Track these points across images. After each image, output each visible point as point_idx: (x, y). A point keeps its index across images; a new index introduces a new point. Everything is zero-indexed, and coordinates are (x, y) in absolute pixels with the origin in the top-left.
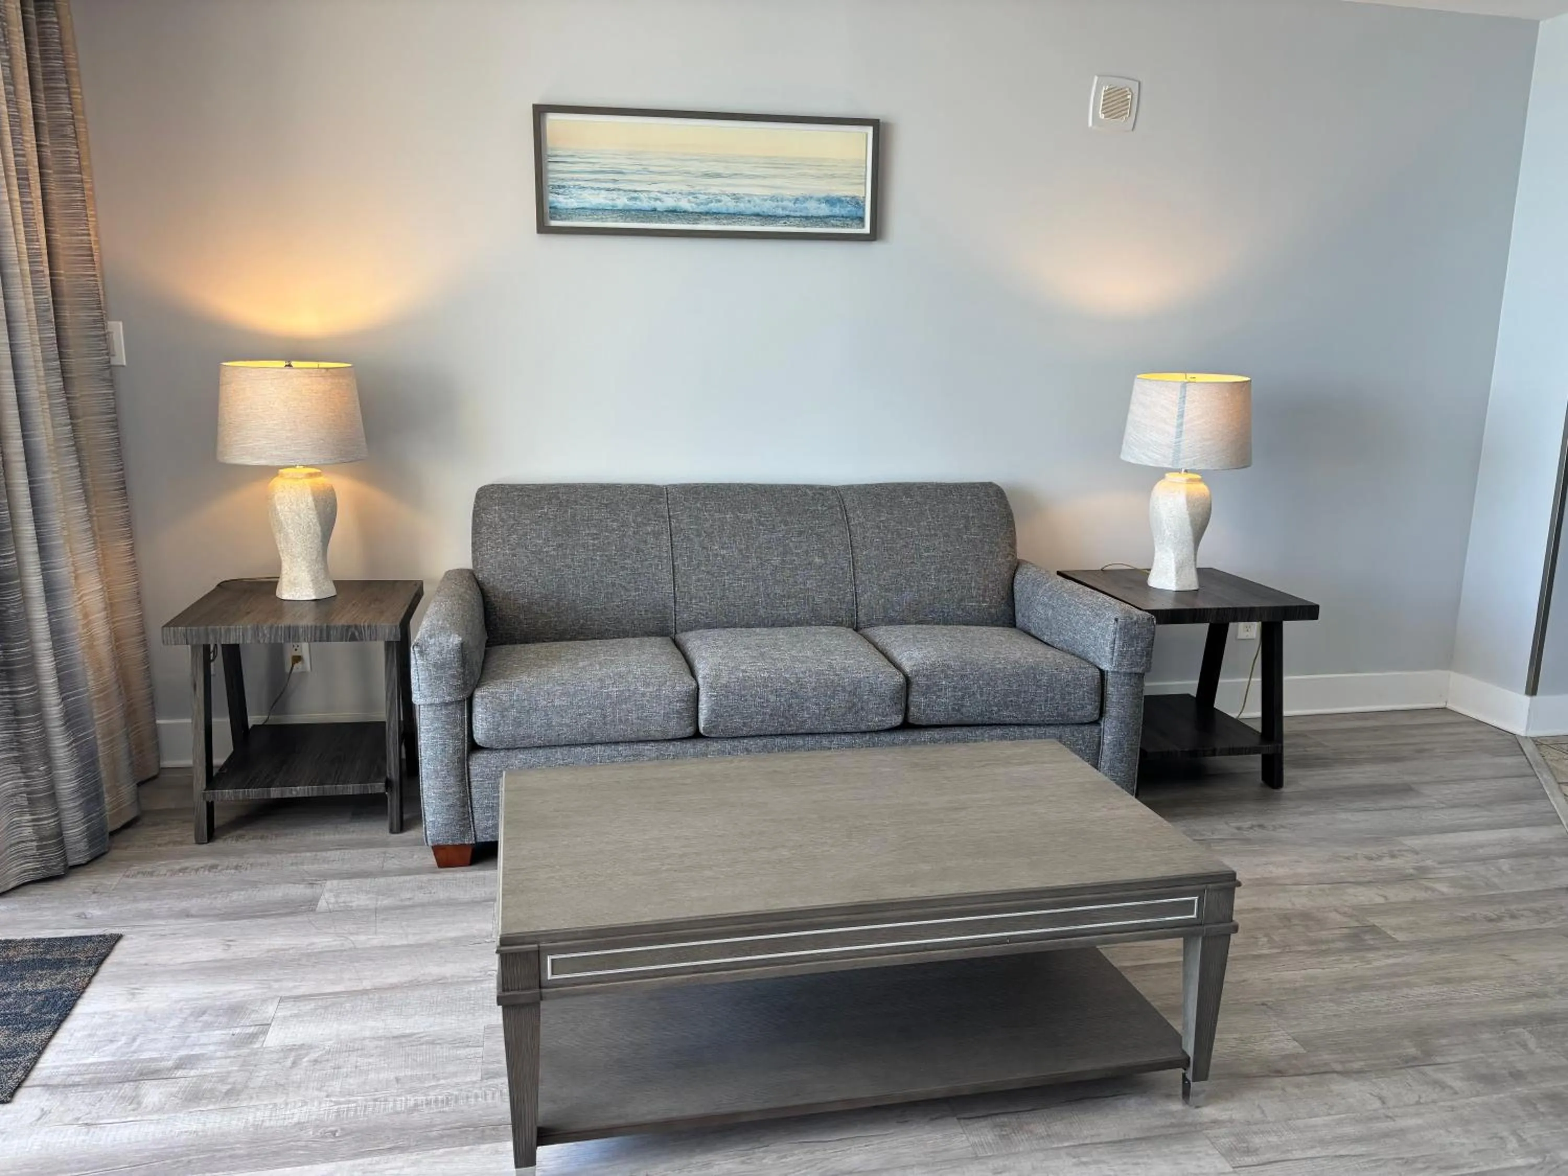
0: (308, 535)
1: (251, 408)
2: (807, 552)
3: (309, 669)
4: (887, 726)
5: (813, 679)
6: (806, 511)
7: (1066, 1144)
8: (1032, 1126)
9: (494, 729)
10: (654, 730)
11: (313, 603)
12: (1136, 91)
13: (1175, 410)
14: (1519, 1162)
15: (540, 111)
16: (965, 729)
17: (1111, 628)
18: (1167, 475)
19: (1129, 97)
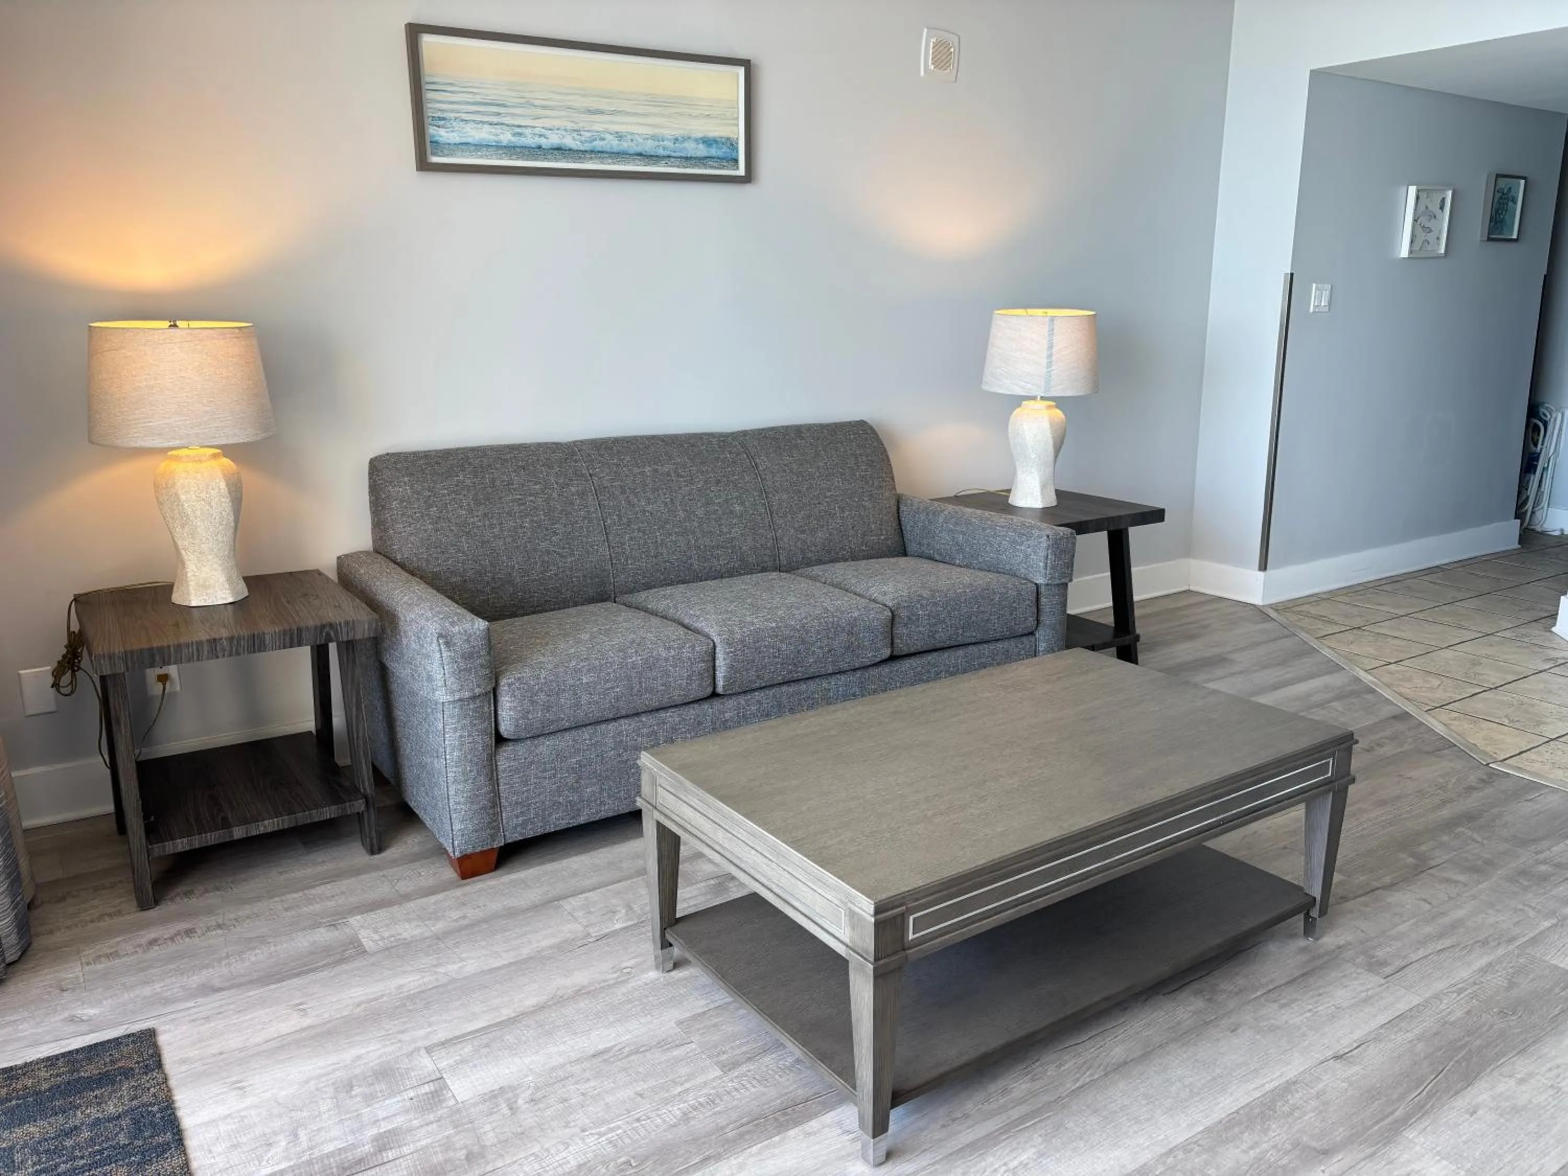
0: (221, 528)
1: (156, 379)
2: (726, 501)
3: (178, 688)
4: (878, 660)
5: (816, 623)
6: (717, 459)
7: (1259, 993)
8: (1222, 986)
9: (522, 718)
10: (677, 696)
11: (229, 606)
12: (956, 44)
13: (1045, 343)
14: (1546, 924)
15: (414, 32)
16: (935, 654)
17: (1044, 545)
18: (1024, 403)
19: (952, 50)
